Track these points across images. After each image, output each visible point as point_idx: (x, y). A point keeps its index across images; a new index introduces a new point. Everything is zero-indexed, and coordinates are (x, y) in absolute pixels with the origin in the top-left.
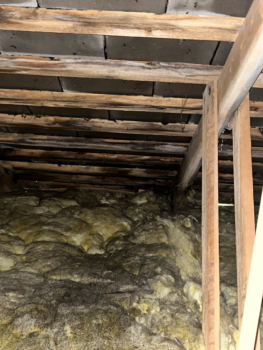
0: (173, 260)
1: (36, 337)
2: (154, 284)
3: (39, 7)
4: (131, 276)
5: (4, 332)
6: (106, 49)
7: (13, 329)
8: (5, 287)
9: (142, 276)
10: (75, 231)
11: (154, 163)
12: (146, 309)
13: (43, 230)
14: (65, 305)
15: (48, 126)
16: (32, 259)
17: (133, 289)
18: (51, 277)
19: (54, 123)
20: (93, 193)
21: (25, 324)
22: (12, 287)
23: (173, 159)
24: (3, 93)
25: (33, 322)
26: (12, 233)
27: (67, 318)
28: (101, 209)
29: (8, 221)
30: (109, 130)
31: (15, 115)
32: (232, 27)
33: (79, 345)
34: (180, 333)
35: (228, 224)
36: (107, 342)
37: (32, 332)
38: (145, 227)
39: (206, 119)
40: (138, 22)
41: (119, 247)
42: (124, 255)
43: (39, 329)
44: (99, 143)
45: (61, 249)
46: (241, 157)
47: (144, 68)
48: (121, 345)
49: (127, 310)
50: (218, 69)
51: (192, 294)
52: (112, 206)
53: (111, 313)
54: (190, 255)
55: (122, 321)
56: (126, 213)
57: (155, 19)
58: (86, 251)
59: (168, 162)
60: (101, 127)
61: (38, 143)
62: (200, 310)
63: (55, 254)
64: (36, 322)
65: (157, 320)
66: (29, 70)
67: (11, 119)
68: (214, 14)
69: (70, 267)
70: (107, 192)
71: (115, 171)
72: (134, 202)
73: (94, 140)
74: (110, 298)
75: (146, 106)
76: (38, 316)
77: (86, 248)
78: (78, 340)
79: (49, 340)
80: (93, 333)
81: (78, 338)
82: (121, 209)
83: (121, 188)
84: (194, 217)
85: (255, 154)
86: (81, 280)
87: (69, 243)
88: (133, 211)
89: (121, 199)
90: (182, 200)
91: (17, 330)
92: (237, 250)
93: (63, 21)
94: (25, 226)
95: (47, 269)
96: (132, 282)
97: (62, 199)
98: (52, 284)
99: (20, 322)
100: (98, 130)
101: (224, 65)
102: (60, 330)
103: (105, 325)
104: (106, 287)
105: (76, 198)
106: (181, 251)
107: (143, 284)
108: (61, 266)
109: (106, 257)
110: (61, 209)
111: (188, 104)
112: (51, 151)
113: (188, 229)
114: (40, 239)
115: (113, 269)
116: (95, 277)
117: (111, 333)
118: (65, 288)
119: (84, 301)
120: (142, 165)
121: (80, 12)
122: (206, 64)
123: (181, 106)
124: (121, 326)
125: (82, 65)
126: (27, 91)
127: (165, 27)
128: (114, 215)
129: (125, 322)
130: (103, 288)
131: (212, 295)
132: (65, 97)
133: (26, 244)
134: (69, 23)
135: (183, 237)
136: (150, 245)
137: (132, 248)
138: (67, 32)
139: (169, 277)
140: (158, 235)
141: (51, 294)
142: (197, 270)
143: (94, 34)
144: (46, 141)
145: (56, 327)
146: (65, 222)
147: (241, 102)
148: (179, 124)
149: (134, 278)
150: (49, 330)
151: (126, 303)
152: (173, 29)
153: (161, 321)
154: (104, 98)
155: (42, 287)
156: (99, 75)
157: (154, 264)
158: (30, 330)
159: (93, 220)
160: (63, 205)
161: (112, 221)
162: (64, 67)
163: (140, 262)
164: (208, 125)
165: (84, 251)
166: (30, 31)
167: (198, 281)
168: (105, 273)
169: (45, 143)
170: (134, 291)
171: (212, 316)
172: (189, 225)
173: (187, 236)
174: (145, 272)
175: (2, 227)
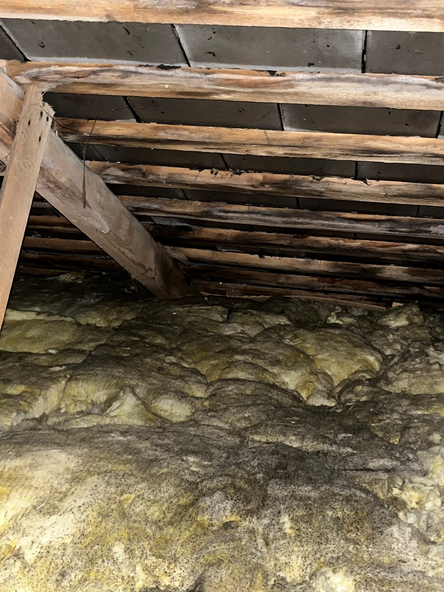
1: (234, 530)
2: (429, 461)
4: (387, 444)
5: (183, 517)
6: (365, 56)
7: (197, 514)
8: (182, 446)
9: (405, 446)
10: (286, 365)
11: (425, 257)
12: (415, 500)
13: (236, 362)
14: (279, 483)
15: (253, 189)
16: (219, 406)
17: (391, 467)
18: (252, 437)
19: (262, 184)
20: (313, 306)
21: (217, 507)
22: (191, 447)
24: (186, 133)
25: (229, 505)
26: (187, 362)
27: (284, 504)
28: (331, 333)
29: (179, 343)
30: (354, 196)
31: (200, 171)
33: (305, 549)
36: (353, 548)
37: (227, 521)
38: (406, 366)
40: (430, 6)
41: (362, 396)
42: (372, 410)
43: (239, 518)
44: (333, 219)
45: (265, 393)
47: (428, 86)
48: (377, 555)
49: (384, 500)
52: (348, 327)
53: (356, 501)
55: (377, 517)
56: (372, 341)
58: (306, 399)
61: (231, 218)
63: (256, 400)
64: (234, 506)
65: (437, 520)
67: (194, 176)
69: (282, 422)
70: (337, 304)
71: (354, 269)
72: (383, 324)
73: (325, 214)
74: (353, 478)
75: (425, 155)
76: (235, 497)
77: (304, 394)
78: (304, 540)
79: (255, 537)
80: (328, 531)
81: (303, 538)
82: (362, 334)
83: (361, 299)
86: (301, 445)
87: (278, 384)
88: (383, 338)
89: (361, 318)
91: (203, 516)
93: (300, 8)
94: (207, 353)
95: (243, 424)
96: (387, 454)
97: (263, 312)
98: (254, 448)
99: (208, 503)
100: (335, 197)
102: (274, 522)
103: (347, 521)
104: (344, 459)
105: (287, 312)
107: (409, 460)
108: (267, 420)
109: (339, 411)
110: (263, 329)
112: (251, 233)
114: (230, 376)
115: (355, 431)
116: (324, 443)
117: (359, 533)
118: (277, 456)
119: (310, 479)
124: (375, 525)
125: (322, 83)
126: (225, 129)
128: (352, 343)
129: (381, 518)
130: (340, 461)
132: (287, 140)
133: (209, 381)
134: (309, 11)
136: (417, 395)
137: (385, 399)
140: (430, 379)
141: (255, 463)
143: (351, 28)
144: (246, 215)
145: (265, 516)
146: (269, 349)
149: (392, 449)
150: (254, 520)
151: (382, 488)
154: (352, 140)
155: (239, 451)
156: (349, 101)
157: (427, 428)
158: (224, 518)
159: (316, 350)
160: (266, 322)
161: (349, 354)
162: (292, 86)
163: (401, 423)
165: (301, 399)
166: (244, 25)
168: (341, 436)
169: (244, 219)
170: (393, 469)
174: (410, 440)
175: (170, 353)
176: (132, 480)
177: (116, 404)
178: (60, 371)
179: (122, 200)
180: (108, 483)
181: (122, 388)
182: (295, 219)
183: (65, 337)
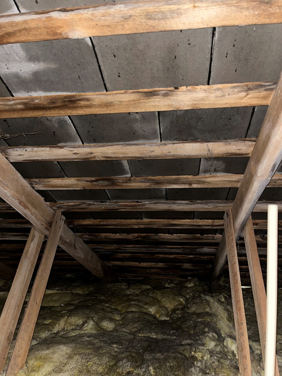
0: (215, 323)
1: (131, 375)
2: (204, 339)
3: (132, 176)
4: (189, 334)
5: (111, 370)
6: (167, 195)
7: (117, 369)
8: (111, 340)
9: (196, 334)
10: (150, 304)
11: (197, 260)
12: (200, 356)
13: (131, 304)
14: (148, 353)
15: (134, 239)
16: (125, 323)
17: (190, 343)
18: (138, 335)
19: (137, 237)
20: (160, 280)
21: (124, 365)
22: (114, 341)
23: (209, 257)
24: (110, 222)
25: (129, 364)
26: (113, 306)
27: (150, 362)
28: (166, 290)
29: (110, 298)
30: (169, 240)
31: (116, 234)
32: (237, 180)
34: (225, 372)
35: (249, 299)
37: (129, 371)
38: (194, 302)
39: (227, 231)
40: (184, 180)
41: (179, 315)
42: (183, 320)
43: (133, 369)
44: (163, 248)
45: (143, 316)
46: (251, 253)
47: (188, 204)
49: (188, 357)
50: (231, 202)
51: (230, 347)
52: (173, 288)
53: (178, 358)
54: (226, 320)
55: (186, 364)
56: (181, 293)
57: (193, 178)
58: (158, 318)
59: (205, 259)
60: (164, 238)
61: (128, 250)
62: (237, 357)
63: (139, 319)
64: (131, 364)
65: (209, 364)
66: (126, 208)
67: (113, 236)
68: (226, 174)
69: (149, 328)
70: (168, 279)
71: (173, 266)
72: (185, 286)
73: (160, 246)
74: (177, 349)
75: (190, 225)
76: (132, 360)
77: (158, 316)
80: (167, 372)
81: (158, 375)
82: (178, 290)
83: (177, 277)
84: (226, 294)
85: (260, 252)
86: (156, 337)
87: (148, 312)
88: (186, 291)
89: (177, 284)
90: (217, 284)
91: (119, 369)
92: (257, 314)
93: (144, 183)
94: (120, 302)
95: (135, 330)
96: (189, 338)
97: (141, 284)
98: (139, 339)
99: (121, 364)
101: (234, 200)
102: (147, 370)
103: (175, 367)
104: (173, 341)
105: (150, 283)
106: (220, 317)
107: (197, 340)
108: (144, 327)
109: (171, 321)
110: (141, 291)
111: (215, 223)
113: (222, 302)
114: (129, 310)
115: (177, 329)
116: (165, 335)
117: (179, 372)
118: (147, 342)
119: (160, 350)
120: (189, 261)
121: (153, 178)
122: (224, 200)
123: (211, 224)
124: (185, 368)
125: (154, 204)
126: (123, 220)
127: (199, 182)
128: (174, 294)
129: (188, 365)
130: (171, 342)
131: (244, 345)
132: (144, 222)
133: (121, 313)
134: (147, 184)
135: (220, 308)
136: (199, 313)
137: (187, 315)
138: (146, 188)
139: (214, 335)
140: (203, 306)
141: (139, 345)
142: (232, 330)
143: (161, 188)
144: (132, 248)
145: (143, 367)
146: (144, 299)
147: (247, 221)
148: (210, 235)
149: (191, 336)
150: (139, 369)
151: (187, 352)
152: (203, 183)
153: (211, 365)
154: (166, 221)
155: (133, 341)
156: (163, 209)
157: (203, 326)
158: (127, 370)
159: (161, 298)
160: (142, 288)
161: (173, 298)
162: (144, 206)
163: (193, 325)
164: (229, 235)
165: (156, 318)
167: (233, 338)
168: (172, 332)
169: (132, 250)
171: (245, 360)
172: (223, 300)
173: (222, 307)
174: (197, 331)
175: (107, 302)
176: (92, 356)
177: (86, 325)
178: (65, 313)
179: (89, 246)
180: (82, 358)
181: (88, 318)
182: (150, 249)
183: (67, 299)
